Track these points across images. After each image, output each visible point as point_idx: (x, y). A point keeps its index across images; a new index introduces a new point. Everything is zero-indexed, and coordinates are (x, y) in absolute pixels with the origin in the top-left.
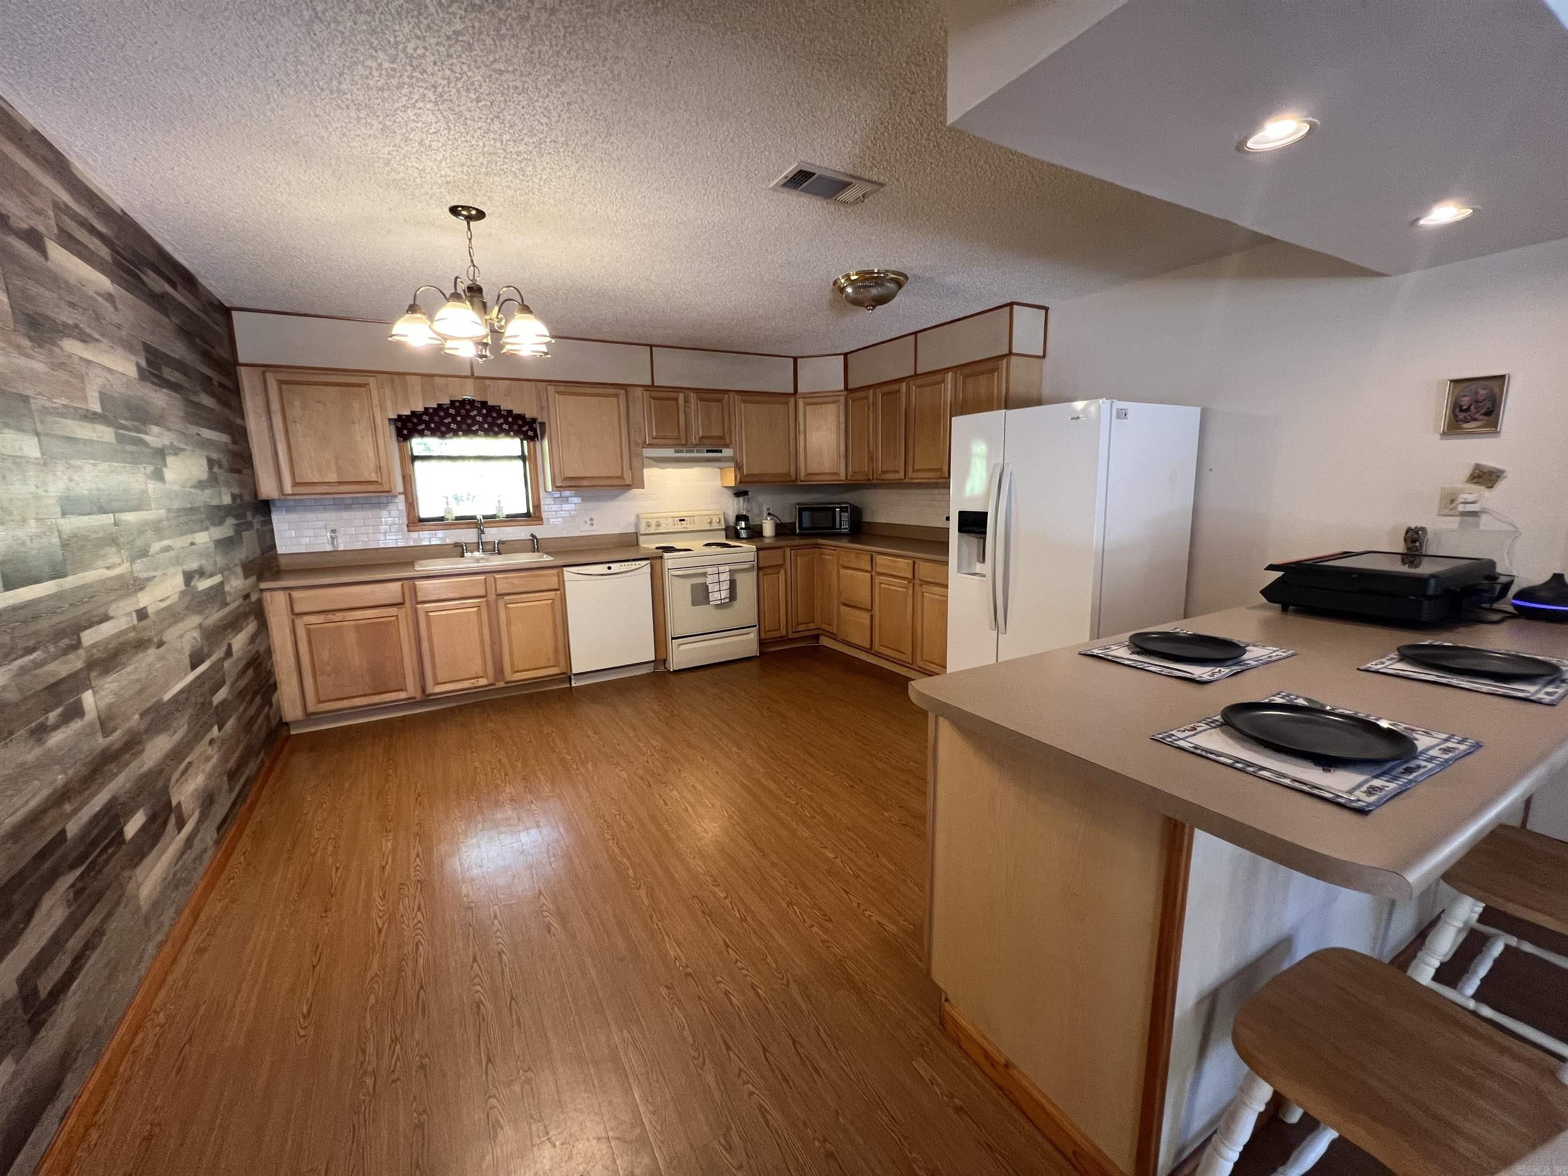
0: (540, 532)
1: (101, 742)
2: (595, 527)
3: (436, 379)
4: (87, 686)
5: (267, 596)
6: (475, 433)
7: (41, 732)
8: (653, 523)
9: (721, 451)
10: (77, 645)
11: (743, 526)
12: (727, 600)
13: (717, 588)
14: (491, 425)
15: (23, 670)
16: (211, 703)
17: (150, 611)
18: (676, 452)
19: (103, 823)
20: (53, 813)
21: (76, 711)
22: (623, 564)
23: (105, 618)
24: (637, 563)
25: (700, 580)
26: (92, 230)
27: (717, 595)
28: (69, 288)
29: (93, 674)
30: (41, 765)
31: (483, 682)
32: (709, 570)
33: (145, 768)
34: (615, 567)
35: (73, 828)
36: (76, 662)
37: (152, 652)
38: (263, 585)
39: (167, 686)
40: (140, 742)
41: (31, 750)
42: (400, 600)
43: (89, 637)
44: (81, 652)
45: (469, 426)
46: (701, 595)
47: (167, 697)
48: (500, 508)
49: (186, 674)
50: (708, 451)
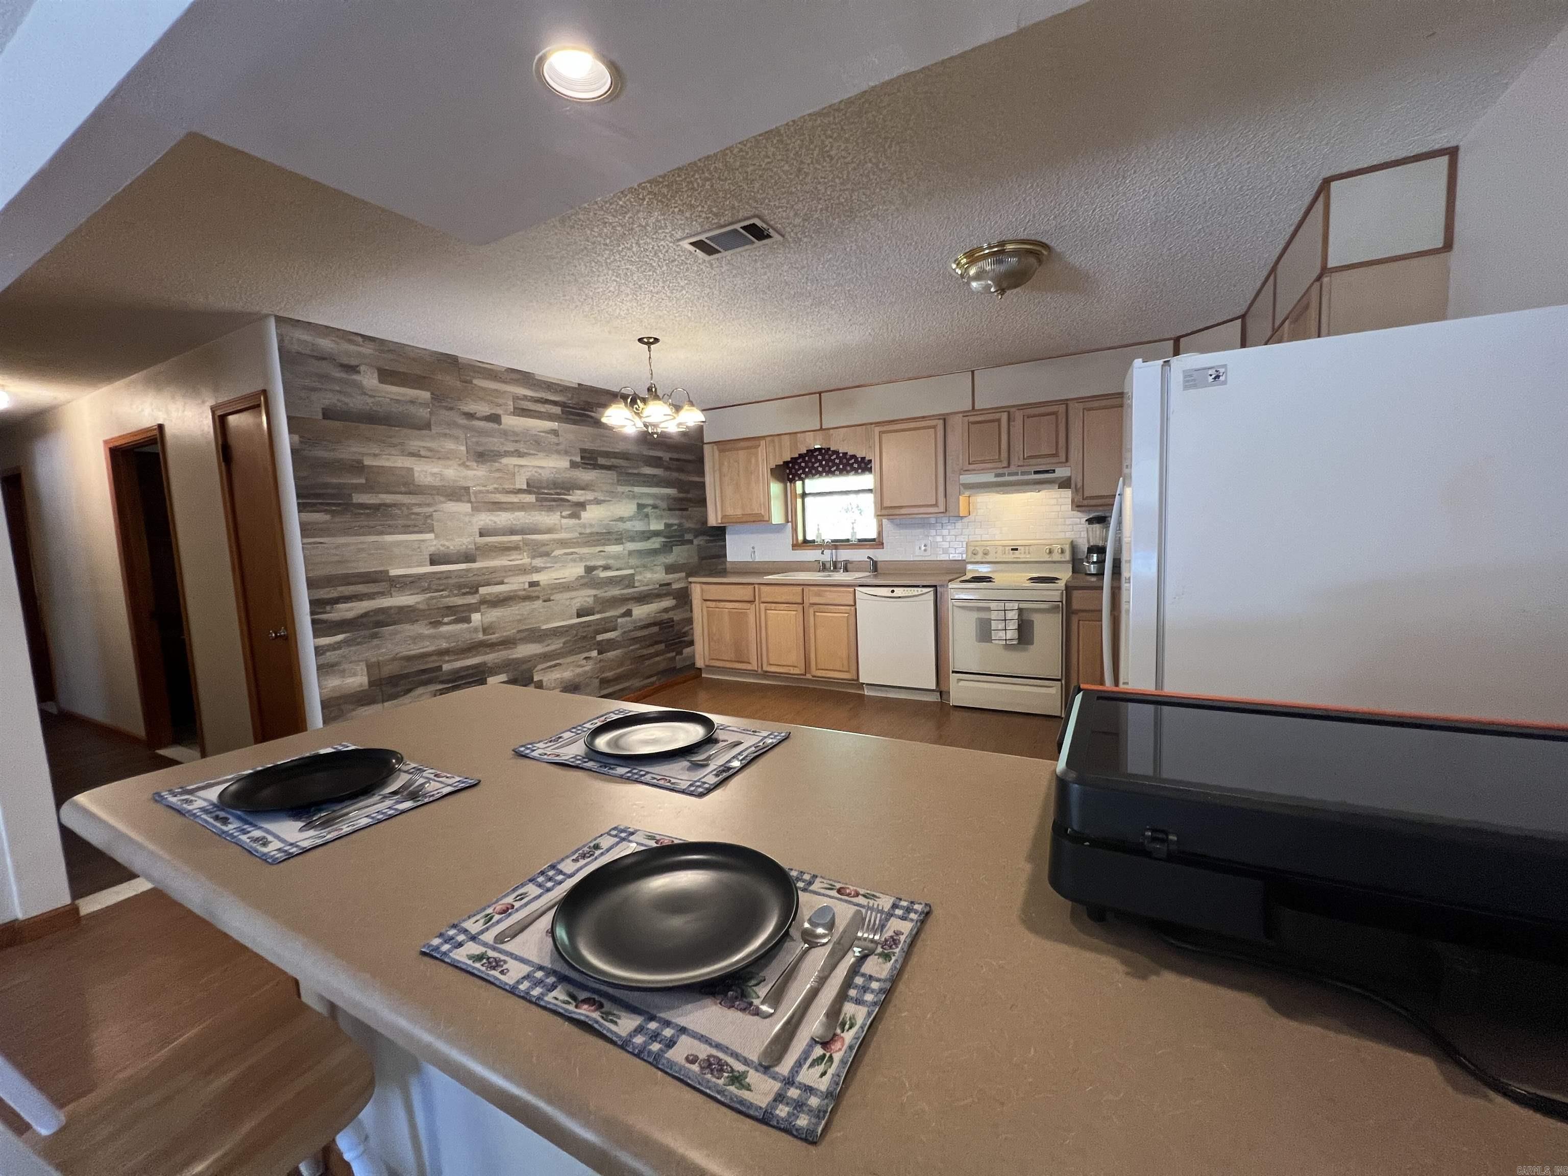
0: (880, 555)
1: (481, 636)
2: (928, 553)
3: (799, 435)
4: (477, 610)
5: (693, 585)
6: (833, 473)
7: (437, 624)
8: (980, 551)
9: (1054, 471)
10: (477, 592)
11: (1095, 559)
12: (1015, 642)
13: (1001, 626)
14: (845, 465)
15: (432, 598)
16: (595, 637)
17: (541, 583)
18: (997, 475)
19: (471, 672)
20: (434, 658)
21: (468, 620)
22: (906, 589)
23: (502, 583)
24: (919, 589)
25: (984, 615)
26: (547, 402)
27: (1002, 634)
28: (515, 434)
29: (482, 607)
30: (433, 637)
31: (797, 671)
32: (993, 605)
33: (514, 656)
34: (899, 592)
35: (446, 667)
36: (472, 600)
37: (538, 604)
38: (690, 579)
39: (547, 621)
40: (514, 644)
41: (429, 629)
42: (752, 599)
43: (482, 590)
44: (477, 596)
45: (830, 468)
46: (984, 633)
47: (544, 627)
48: (854, 533)
49: (571, 618)
50: (1036, 472)
